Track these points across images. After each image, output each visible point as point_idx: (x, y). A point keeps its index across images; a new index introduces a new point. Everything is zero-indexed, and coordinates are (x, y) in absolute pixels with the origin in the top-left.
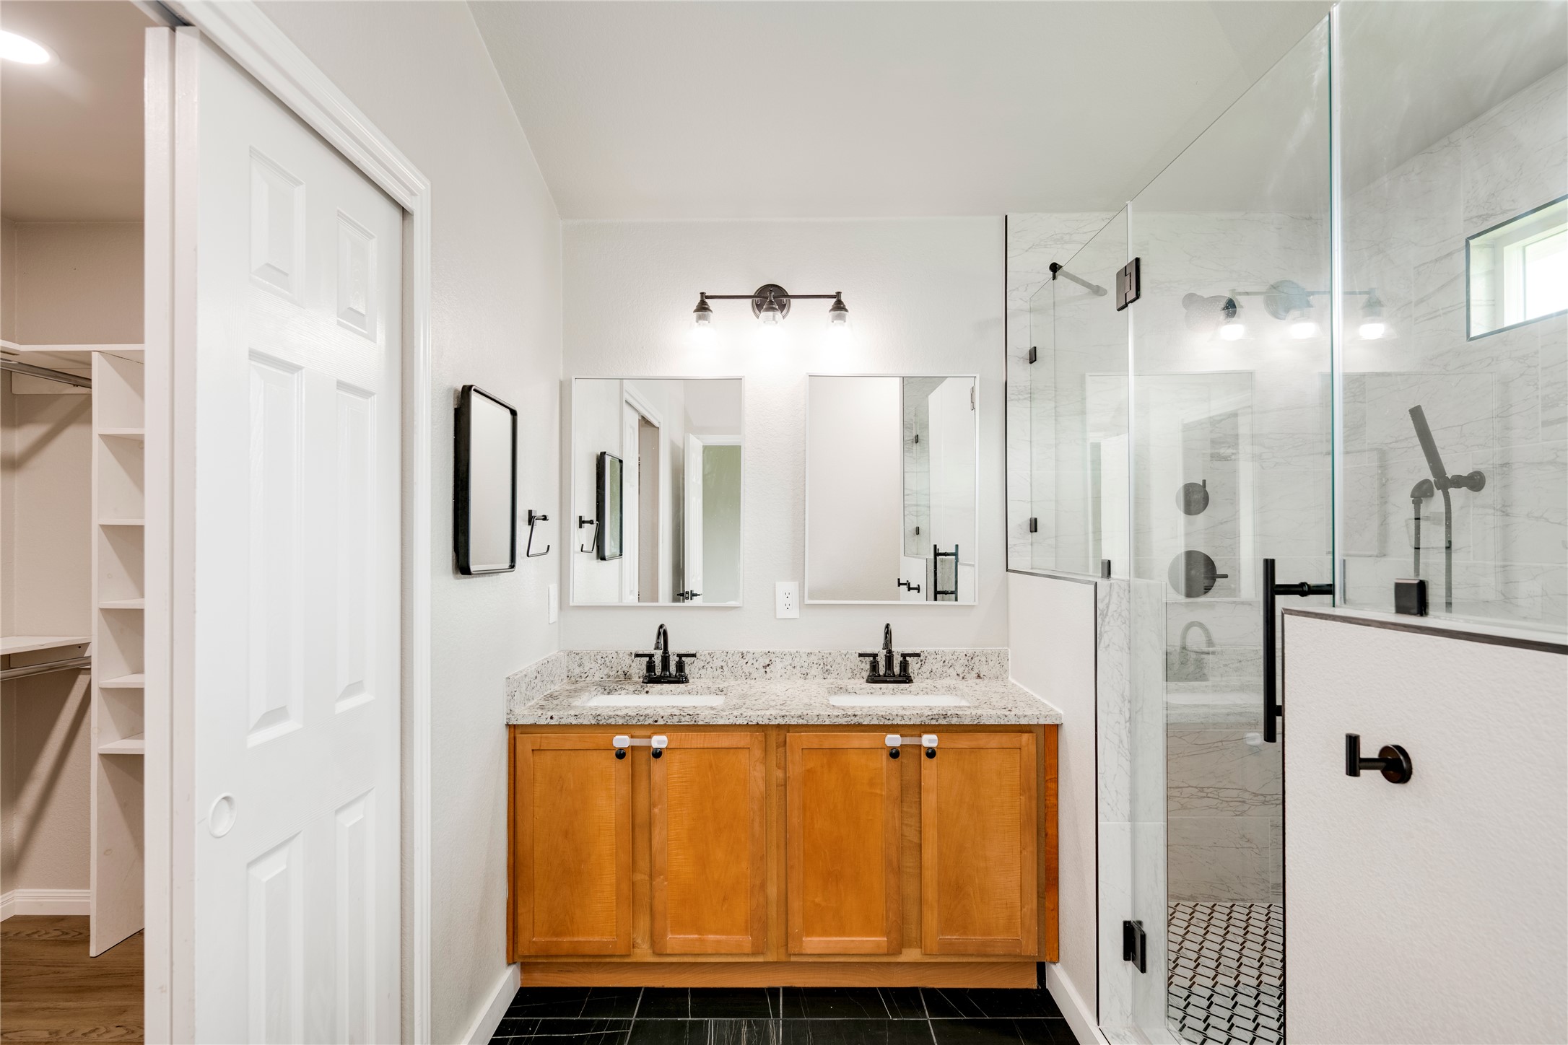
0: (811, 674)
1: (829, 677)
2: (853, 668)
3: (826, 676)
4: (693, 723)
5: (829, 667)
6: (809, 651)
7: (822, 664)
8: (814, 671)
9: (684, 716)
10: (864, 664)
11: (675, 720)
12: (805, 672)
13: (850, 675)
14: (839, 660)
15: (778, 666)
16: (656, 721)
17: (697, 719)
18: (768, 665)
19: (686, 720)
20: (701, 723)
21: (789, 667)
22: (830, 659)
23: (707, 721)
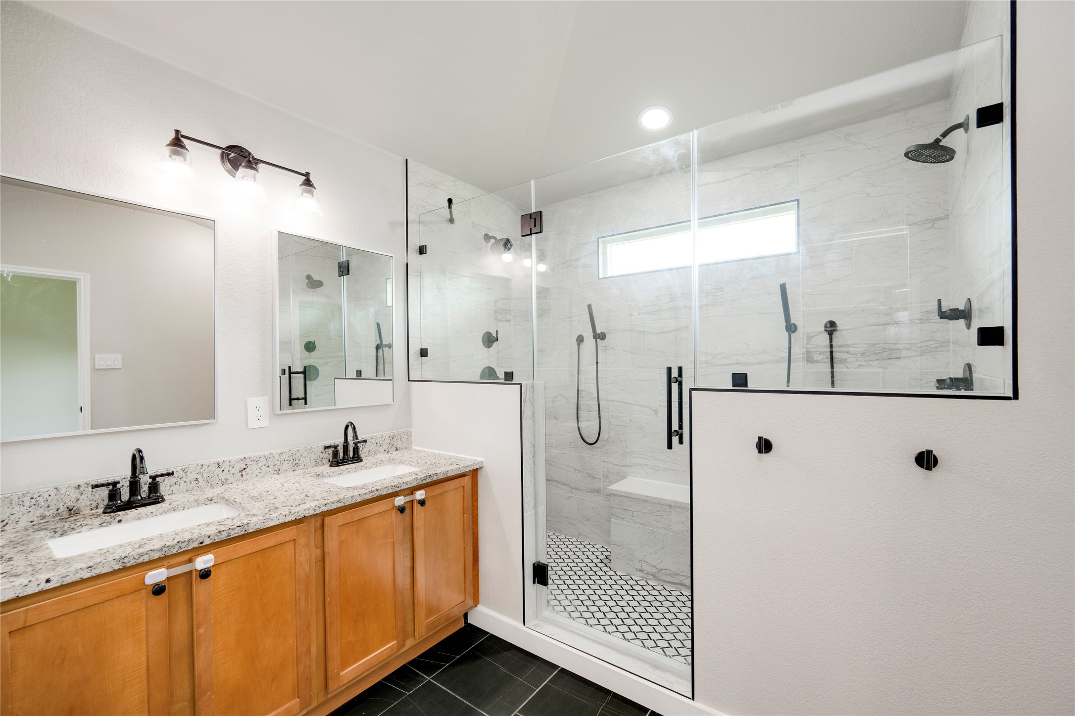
0: (283, 469)
1: (297, 469)
2: (316, 458)
3: (294, 468)
4: (243, 532)
5: (297, 461)
6: (281, 452)
7: (292, 460)
8: (285, 467)
9: (233, 529)
10: (324, 454)
11: (224, 536)
12: (277, 469)
13: (314, 464)
14: (305, 454)
15: (253, 468)
16: (202, 543)
17: (248, 528)
18: (244, 469)
19: (235, 533)
20: (251, 530)
21: (264, 468)
22: (298, 455)
23: (258, 527)
